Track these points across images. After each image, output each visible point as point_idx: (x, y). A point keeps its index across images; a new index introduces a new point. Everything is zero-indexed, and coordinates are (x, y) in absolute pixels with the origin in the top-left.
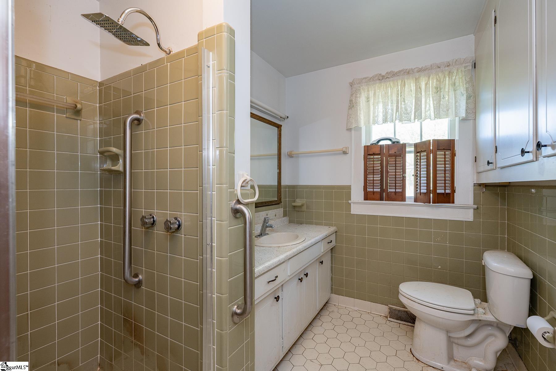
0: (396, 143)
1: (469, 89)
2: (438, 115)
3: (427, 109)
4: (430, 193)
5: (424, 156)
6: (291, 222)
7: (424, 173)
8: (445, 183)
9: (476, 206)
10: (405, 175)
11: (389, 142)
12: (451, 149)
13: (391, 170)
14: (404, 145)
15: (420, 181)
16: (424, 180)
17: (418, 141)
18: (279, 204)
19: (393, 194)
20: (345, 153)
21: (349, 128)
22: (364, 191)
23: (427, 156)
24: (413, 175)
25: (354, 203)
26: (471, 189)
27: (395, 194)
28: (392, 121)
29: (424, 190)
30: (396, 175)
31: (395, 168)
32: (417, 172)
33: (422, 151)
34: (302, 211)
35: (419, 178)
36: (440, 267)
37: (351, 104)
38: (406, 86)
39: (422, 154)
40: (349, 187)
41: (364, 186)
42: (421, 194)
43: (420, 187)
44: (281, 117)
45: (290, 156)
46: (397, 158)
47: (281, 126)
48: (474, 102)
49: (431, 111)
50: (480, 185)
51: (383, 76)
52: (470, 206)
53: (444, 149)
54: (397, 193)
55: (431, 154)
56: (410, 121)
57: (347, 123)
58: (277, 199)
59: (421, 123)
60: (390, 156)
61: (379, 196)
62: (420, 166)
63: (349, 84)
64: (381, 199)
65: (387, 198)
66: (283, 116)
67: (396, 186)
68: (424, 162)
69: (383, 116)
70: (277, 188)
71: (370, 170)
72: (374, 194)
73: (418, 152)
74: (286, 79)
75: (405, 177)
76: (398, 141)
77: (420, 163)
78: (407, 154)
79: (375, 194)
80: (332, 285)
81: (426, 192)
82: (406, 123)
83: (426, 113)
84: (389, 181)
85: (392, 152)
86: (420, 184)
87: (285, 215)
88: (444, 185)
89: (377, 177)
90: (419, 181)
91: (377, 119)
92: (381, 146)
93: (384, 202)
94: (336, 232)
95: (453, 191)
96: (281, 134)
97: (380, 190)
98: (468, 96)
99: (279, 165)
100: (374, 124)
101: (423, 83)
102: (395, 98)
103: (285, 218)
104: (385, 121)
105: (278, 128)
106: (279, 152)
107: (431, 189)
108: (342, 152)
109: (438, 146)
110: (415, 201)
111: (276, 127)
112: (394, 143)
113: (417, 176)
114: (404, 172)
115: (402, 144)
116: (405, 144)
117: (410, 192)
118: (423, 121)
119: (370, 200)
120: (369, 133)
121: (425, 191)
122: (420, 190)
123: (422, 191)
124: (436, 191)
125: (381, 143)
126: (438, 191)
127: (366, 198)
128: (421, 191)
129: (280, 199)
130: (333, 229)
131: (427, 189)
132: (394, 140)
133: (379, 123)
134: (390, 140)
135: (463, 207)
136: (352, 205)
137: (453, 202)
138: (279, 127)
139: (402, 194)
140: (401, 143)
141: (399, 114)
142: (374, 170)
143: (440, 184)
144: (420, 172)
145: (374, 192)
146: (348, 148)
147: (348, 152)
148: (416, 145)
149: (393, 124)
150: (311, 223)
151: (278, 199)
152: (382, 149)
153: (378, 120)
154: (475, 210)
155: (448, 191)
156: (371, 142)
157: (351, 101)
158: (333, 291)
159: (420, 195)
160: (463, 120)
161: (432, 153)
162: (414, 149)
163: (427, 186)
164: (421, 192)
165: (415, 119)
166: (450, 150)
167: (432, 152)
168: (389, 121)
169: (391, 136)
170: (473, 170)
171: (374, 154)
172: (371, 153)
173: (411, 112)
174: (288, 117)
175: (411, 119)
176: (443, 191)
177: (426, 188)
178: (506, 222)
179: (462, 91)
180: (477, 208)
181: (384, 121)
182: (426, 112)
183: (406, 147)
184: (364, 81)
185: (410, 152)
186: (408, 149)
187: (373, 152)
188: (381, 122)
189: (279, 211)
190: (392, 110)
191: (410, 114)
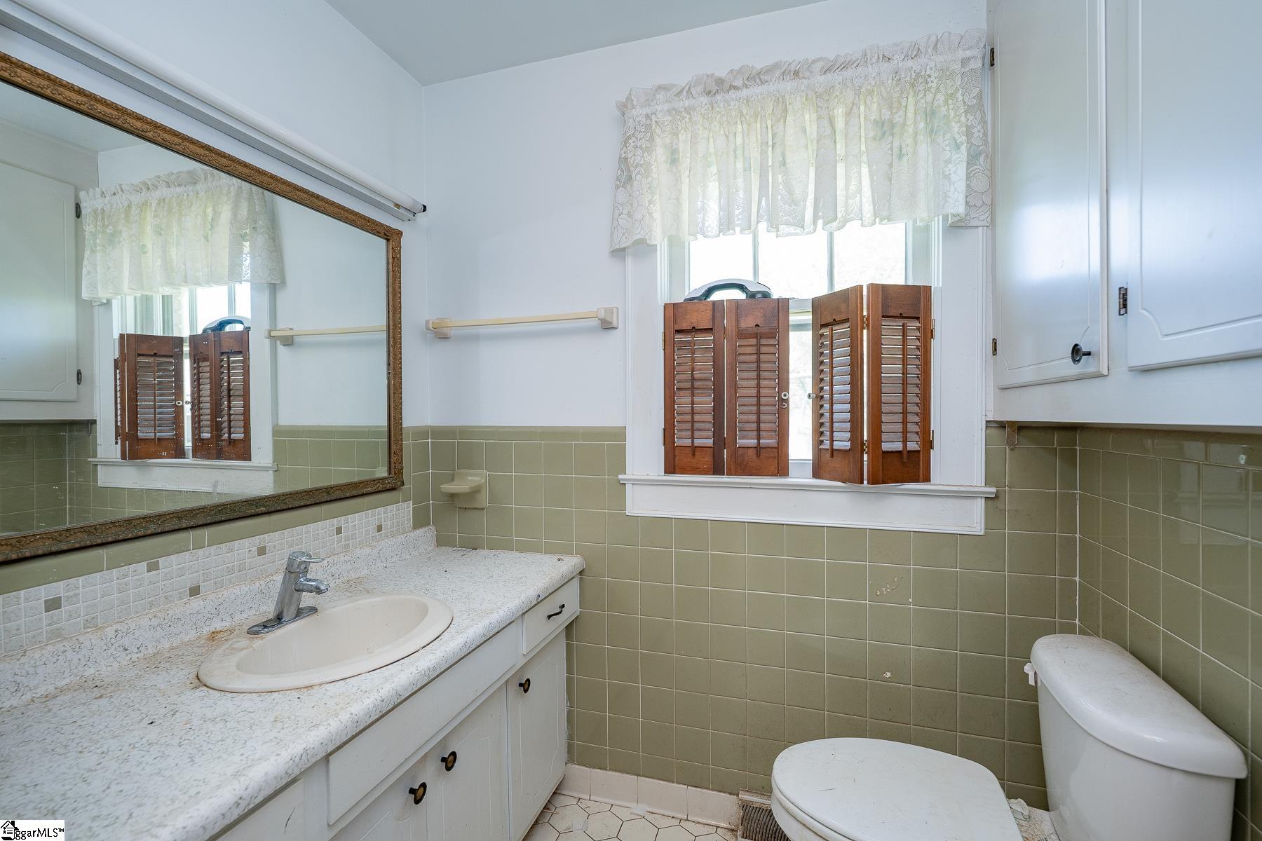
0: (759, 297)
1: (974, 130)
2: (884, 213)
3: (852, 188)
4: (863, 450)
5: (842, 336)
6: (441, 542)
7: (842, 389)
8: (905, 422)
9: (994, 490)
10: (785, 395)
11: (737, 295)
12: (921, 316)
13: (746, 379)
14: (782, 306)
15: (832, 413)
16: (842, 412)
17: (822, 290)
18: (393, 489)
19: (752, 453)
20: (607, 326)
21: (617, 247)
22: (664, 444)
23: (851, 337)
24: (809, 396)
25: (636, 482)
26: (979, 435)
27: (758, 455)
28: (748, 227)
29: (843, 442)
30: (758, 396)
31: (755, 373)
32: (821, 386)
33: (835, 322)
34: (476, 509)
35: (827, 406)
36: (888, 675)
37: (622, 171)
38: (790, 119)
39: (838, 330)
40: (619, 435)
41: (664, 430)
42: (835, 453)
43: (832, 432)
44: (397, 205)
45: (439, 334)
46: (764, 341)
47: (400, 233)
48: (989, 173)
49: (864, 200)
50: (1002, 425)
51: (720, 81)
52: (976, 489)
53: (901, 316)
54: (763, 451)
55: (865, 332)
56: (803, 227)
57: (612, 234)
58: (385, 474)
59: (831, 236)
60: (741, 335)
61: (708, 459)
62: (832, 368)
63: (617, 106)
64: (717, 470)
65: (733, 467)
66: (405, 200)
67: (759, 430)
68: (841, 355)
69: (721, 209)
70: (386, 435)
71: (682, 379)
72: (694, 455)
73: (823, 326)
74: (423, 88)
75: (787, 401)
76: (768, 290)
77: (831, 358)
78: (790, 333)
79: (697, 454)
80: (571, 737)
81: (848, 448)
82: (789, 234)
83: (850, 202)
84: (739, 414)
85: (748, 323)
86: (832, 422)
87: (420, 521)
88: (900, 425)
89: (705, 401)
90: (827, 415)
91: (704, 221)
92: (714, 303)
93: (725, 479)
94: (581, 573)
95: (928, 444)
96: (399, 260)
97: (711, 441)
98: (972, 153)
99: (394, 363)
100: (694, 235)
101: (840, 111)
102: (755, 154)
103: (420, 532)
104: (726, 225)
105: (388, 240)
106: (391, 321)
107: (865, 438)
108: (596, 322)
109: (885, 305)
110: (817, 474)
111: (377, 234)
112: (752, 295)
113: (818, 399)
114: (783, 384)
115: (778, 300)
116: (788, 300)
117: (800, 446)
118: (840, 228)
119: (684, 471)
120: (678, 266)
121: (847, 445)
122: (832, 441)
123: (837, 445)
124: (881, 447)
125: (717, 296)
126: (886, 447)
127: (671, 468)
128: (835, 443)
129: (400, 472)
130: (570, 563)
131: (852, 439)
132: (752, 288)
133: (709, 233)
134: (741, 287)
135: (956, 492)
136: (628, 487)
137: (927, 479)
138: (391, 236)
139: (778, 451)
140: (775, 296)
141: (767, 200)
142: (693, 379)
143: (891, 425)
144: (832, 386)
145: (694, 449)
146: (615, 310)
147: (615, 324)
148: (818, 306)
149: (750, 237)
150: (505, 546)
151: (390, 473)
152: (717, 315)
153: (707, 224)
154: (990, 502)
155: (912, 446)
156: (686, 294)
157: (624, 161)
158: (574, 755)
159: (832, 456)
160: (956, 227)
161: (868, 329)
162: (811, 317)
163: (852, 431)
164: (834, 448)
165: (815, 223)
166: (918, 318)
167: (868, 325)
168: (738, 225)
169: (745, 276)
170: (984, 379)
171: (695, 330)
172: (685, 326)
173: (805, 200)
174: (425, 207)
175: (804, 221)
176: (898, 446)
177: (848, 435)
178: (1078, 536)
179: (957, 136)
180: (997, 497)
181: (721, 225)
182: (847, 197)
183: (790, 311)
184: (662, 97)
185: (800, 327)
186: (793, 319)
187: (692, 323)
188: (715, 230)
189: (398, 512)
190: (748, 191)
191: (802, 203)
